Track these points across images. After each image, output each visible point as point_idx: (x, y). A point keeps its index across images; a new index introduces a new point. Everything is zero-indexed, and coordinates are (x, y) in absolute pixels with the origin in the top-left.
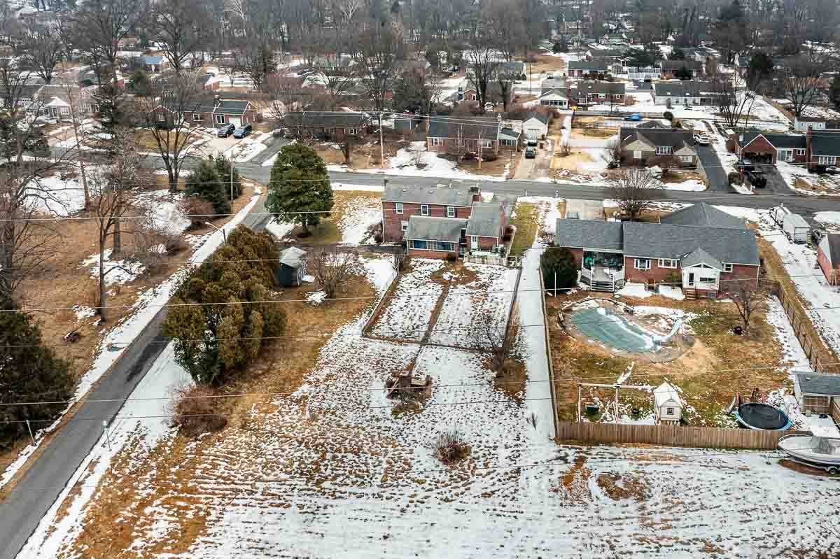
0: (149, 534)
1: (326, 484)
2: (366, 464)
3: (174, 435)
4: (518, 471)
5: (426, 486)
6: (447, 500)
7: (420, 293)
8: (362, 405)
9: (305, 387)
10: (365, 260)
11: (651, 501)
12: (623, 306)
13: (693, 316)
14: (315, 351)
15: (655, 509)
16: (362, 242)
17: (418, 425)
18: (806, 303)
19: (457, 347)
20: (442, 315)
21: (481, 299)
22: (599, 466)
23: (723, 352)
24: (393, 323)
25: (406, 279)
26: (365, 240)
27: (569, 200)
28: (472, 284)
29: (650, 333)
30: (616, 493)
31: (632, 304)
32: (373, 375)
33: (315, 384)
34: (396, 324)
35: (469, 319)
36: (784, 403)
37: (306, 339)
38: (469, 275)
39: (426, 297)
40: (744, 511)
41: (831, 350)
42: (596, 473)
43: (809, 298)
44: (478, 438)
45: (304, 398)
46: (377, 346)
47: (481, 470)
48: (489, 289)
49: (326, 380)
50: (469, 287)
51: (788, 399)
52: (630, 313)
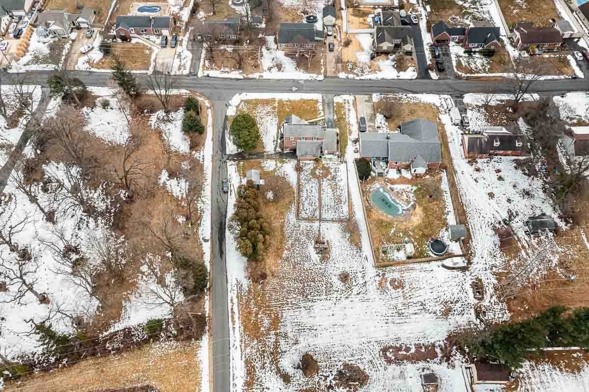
0: (264, 325)
1: (309, 297)
2: (319, 286)
3: (251, 283)
4: (366, 282)
5: (339, 293)
6: (347, 298)
7: (310, 187)
8: (308, 258)
9: (286, 252)
10: (281, 165)
11: (405, 289)
12: (389, 185)
13: (415, 188)
14: (282, 231)
15: (407, 291)
16: (275, 150)
17: (330, 265)
18: (456, 172)
19: (333, 221)
20: (323, 201)
21: (335, 188)
22: (389, 276)
23: (425, 210)
24: (305, 209)
25: (302, 176)
26: (276, 148)
27: (357, 96)
28: (329, 177)
29: (400, 203)
30: (396, 288)
31: (392, 184)
32: (307, 241)
33: (289, 250)
34: (307, 209)
35: (333, 202)
36: (445, 236)
37: (276, 224)
38: (327, 170)
39: (313, 189)
40: (431, 289)
41: (462, 202)
42: (389, 279)
43: (456, 168)
44: (350, 269)
45: (288, 257)
46: (304, 225)
47: (354, 284)
48: (337, 180)
49: (292, 247)
50: (328, 179)
51: (446, 234)
52: (392, 190)
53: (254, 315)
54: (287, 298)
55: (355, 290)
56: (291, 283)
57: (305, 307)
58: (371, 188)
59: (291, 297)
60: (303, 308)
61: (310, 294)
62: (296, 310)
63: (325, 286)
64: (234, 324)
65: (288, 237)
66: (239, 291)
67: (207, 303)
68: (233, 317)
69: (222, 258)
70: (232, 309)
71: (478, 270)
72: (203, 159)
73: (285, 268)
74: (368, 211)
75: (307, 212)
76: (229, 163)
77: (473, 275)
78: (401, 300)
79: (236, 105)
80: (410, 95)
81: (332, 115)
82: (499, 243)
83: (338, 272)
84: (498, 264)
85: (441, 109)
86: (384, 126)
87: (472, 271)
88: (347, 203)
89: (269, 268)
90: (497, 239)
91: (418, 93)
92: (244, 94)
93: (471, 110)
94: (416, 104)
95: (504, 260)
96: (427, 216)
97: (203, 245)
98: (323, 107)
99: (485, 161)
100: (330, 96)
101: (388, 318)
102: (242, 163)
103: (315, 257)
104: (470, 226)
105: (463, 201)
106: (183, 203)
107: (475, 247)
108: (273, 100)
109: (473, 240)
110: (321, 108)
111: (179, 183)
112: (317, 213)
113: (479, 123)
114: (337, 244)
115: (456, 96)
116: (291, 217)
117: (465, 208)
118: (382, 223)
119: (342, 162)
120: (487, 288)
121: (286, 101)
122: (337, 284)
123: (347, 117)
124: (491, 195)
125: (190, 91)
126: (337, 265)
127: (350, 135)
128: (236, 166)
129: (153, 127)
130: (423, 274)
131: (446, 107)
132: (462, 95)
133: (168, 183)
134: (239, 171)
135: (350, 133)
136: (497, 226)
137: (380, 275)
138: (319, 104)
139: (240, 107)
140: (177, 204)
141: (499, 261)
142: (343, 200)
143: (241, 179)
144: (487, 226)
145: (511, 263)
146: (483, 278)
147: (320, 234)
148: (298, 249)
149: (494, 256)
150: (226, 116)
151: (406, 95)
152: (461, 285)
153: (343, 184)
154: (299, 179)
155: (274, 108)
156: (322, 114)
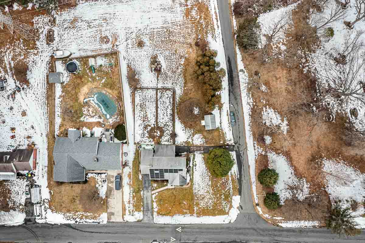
2: (159, 38)
7: (164, 119)
8: (166, 58)
9: (182, 63)
10: (189, 140)
11: (99, 37)
12: (101, 120)
13: (82, 119)
14: (185, 79)
15: (99, 35)
16: (194, 155)
17: (150, 53)
18: (47, 136)
19: (148, 89)
20: (155, 106)
21: (145, 118)
22: (109, 45)
23: (76, 99)
24: (168, 98)
25: (171, 129)
26: (194, 158)
27: (122, 221)
28: (149, 128)
29: (95, 104)
30: (106, 37)
31: (99, 122)
32: (167, 71)
33: (180, 65)
34: (167, 98)
35: (146, 105)
36: (66, 77)
37: (190, 85)
38: (151, 135)
39: (162, 116)
40: (82, 37)
41: (48, 107)
42: (110, 43)
43: (45, 139)
44: (136, 50)
45: (181, 58)
46: (169, 85)
47: (134, 40)
48: (143, 125)
49: (178, 67)
50: (150, 126)
51: (64, 79)
52: (100, 117)
53: (202, 18)
54: (180, 29)
55: (134, 35)
56: (178, 40)
57: (168, 23)
58: (116, 118)
59: (177, 30)
60: (170, 23)
61: (164, 32)
62: (174, 21)
63: (155, 38)
64: (215, 11)
65: (181, 74)
66: (214, 33)
67: (235, 25)
68: (216, 16)
69: (229, 57)
70: (217, 21)
71: (47, 51)
72: (254, 147)
73: (182, 50)
74: (120, 98)
75: (166, 96)
76: (232, 142)
77: (51, 48)
78: (103, 29)
79: (232, 208)
80: (72, 222)
81: (145, 196)
82: (28, 72)
83: (145, 48)
84: (32, 55)
85: (47, 206)
86: (100, 183)
87: (51, 51)
88: (136, 104)
89: (194, 50)
90: (29, 76)
91: (65, 225)
92: (227, 222)
93: (20, 204)
94: (69, 211)
95: (28, 59)
96: (76, 94)
97: (243, 67)
98: (152, 205)
99: (21, 146)
100: (146, 220)
101: (113, 17)
102: (222, 142)
103: (161, 59)
104: (46, 87)
105: (46, 108)
106: (264, 102)
107: (45, 69)
108: (199, 215)
109: (46, 75)
110: (155, 205)
111: (271, 121)
112: (159, 94)
113: (17, 188)
114: (145, 70)
115: (31, 221)
116: (179, 92)
117: (46, 101)
118: (111, 87)
119: (138, 143)
120: (44, 38)
121: (186, 213)
122: (146, 40)
123: (131, 194)
124: (24, 114)
125: (278, 226)
126: (145, 53)
127: (130, 172)
128: (226, 139)
129: (304, 180)
130: (86, 48)
131: (43, 207)
132: (25, 223)
133: (280, 121)
134: (223, 134)
135: (129, 176)
136: (25, 86)
137: (115, 46)
138: (156, 210)
139: (228, 206)
140: (269, 101)
141: (32, 58)
142: (139, 107)
143: (221, 126)
144: (33, 86)
145: (22, 57)
146: (45, 45)
147: (158, 77)
148: (174, 65)
149: (33, 62)
150: (240, 194)
151: (76, 222)
152: (61, 40)
153: (139, 122)
154: (174, 125)
155: (198, 204)
156: (154, 196)
